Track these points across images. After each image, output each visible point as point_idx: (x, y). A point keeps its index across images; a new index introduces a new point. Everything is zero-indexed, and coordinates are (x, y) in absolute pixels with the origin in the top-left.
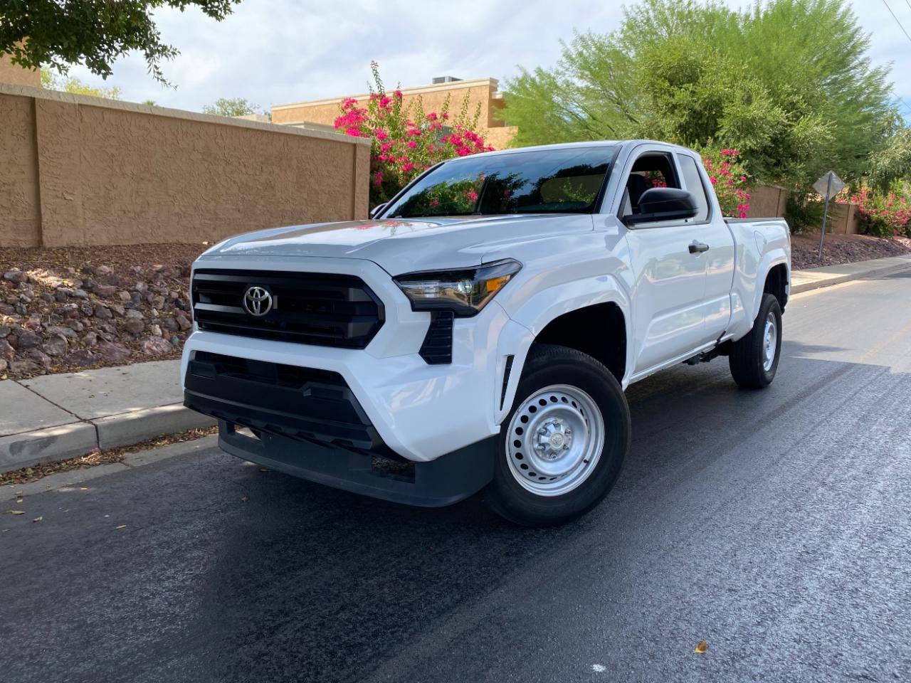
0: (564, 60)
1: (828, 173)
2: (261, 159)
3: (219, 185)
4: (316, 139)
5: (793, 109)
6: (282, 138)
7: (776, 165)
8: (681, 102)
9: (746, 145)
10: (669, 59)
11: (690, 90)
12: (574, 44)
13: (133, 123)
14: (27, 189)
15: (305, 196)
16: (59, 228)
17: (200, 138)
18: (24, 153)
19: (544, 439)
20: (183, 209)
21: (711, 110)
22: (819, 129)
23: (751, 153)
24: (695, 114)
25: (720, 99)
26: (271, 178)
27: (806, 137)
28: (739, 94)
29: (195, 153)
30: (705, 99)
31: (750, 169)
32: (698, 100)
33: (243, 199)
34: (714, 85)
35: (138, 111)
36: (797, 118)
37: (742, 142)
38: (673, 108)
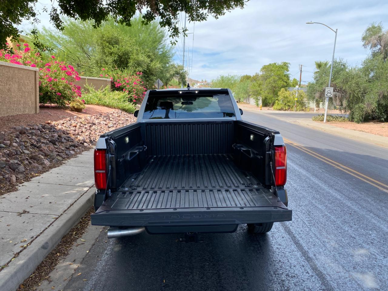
1: (158, 80)
2: (6, 78)
5: (149, 57)
7: (147, 77)
8: (114, 52)
10: (108, 35)
11: (117, 47)
15: (21, 94)
21: (125, 56)
22: (159, 65)
24: (120, 57)
25: (128, 52)
26: (10, 87)
27: (155, 68)
30: (123, 51)
32: (120, 52)
34: (126, 47)
36: (151, 61)
37: (138, 69)
38: (111, 54)
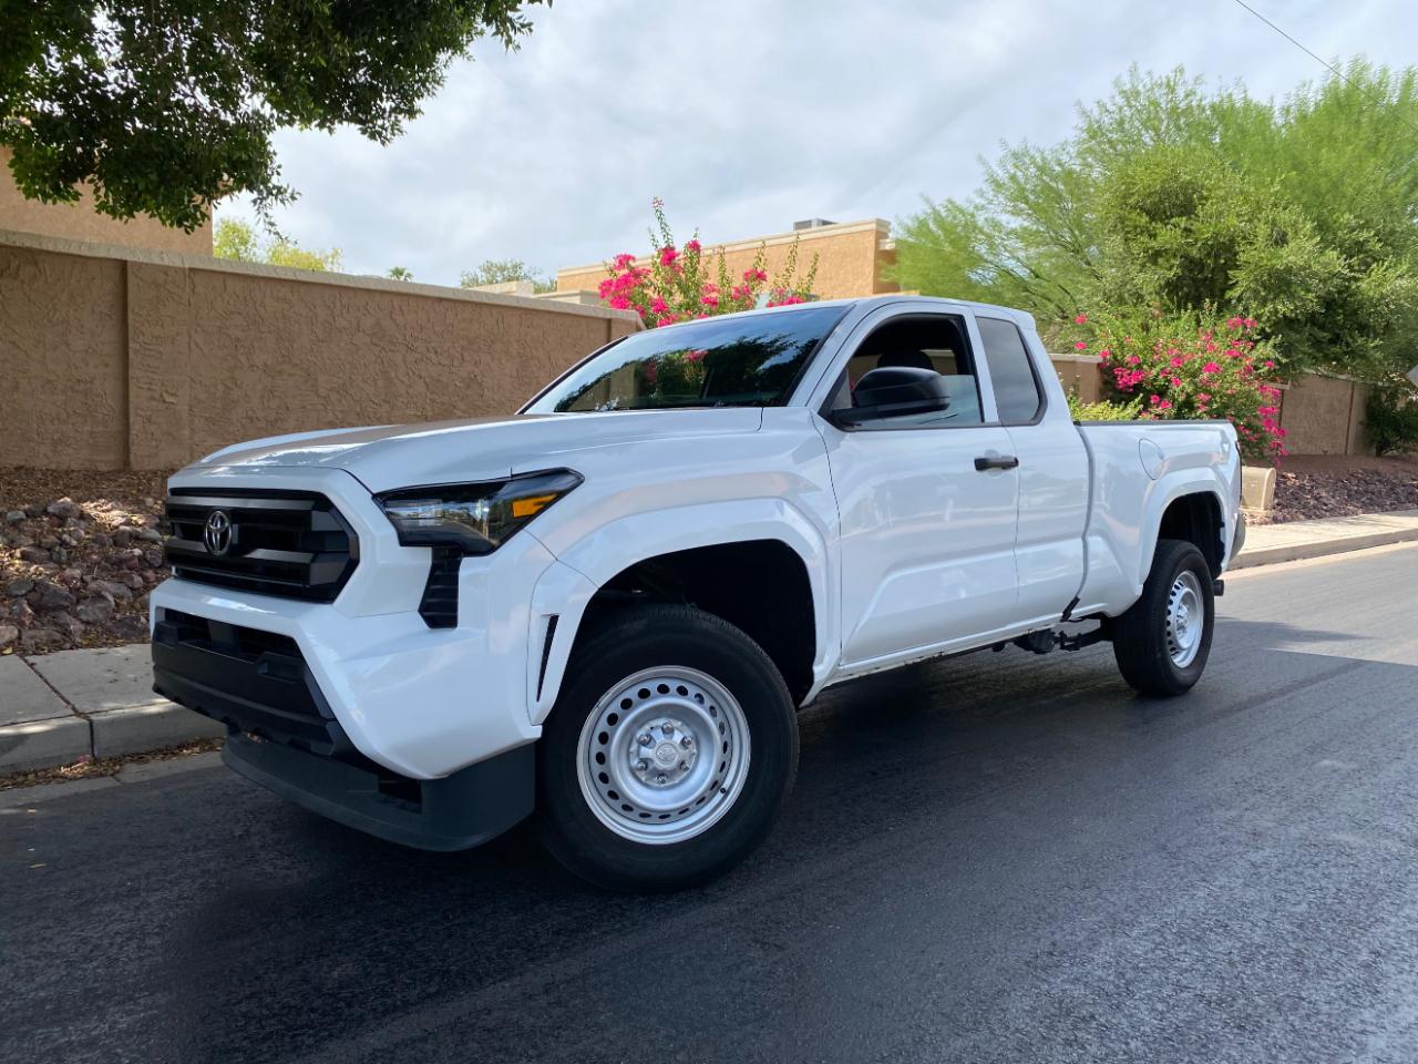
0: (985, 187)
2: (461, 342)
3: (396, 381)
4: (549, 312)
5: (1359, 252)
6: (495, 312)
7: (1333, 342)
8: (1168, 246)
9: (1276, 312)
10: (1148, 180)
11: (1182, 226)
12: (1002, 164)
13: (268, 293)
14: (108, 388)
16: (154, 443)
17: (369, 312)
18: (107, 337)
19: (646, 752)
20: (340, 416)
21: (1217, 257)
22: (1404, 282)
23: (1288, 323)
24: (1191, 264)
25: (1232, 241)
26: (477, 371)
27: (1383, 297)
28: (1263, 230)
29: (361, 334)
30: (1207, 239)
31: (1285, 349)
32: (1196, 242)
33: (433, 401)
34: (1219, 218)
35: (276, 276)
36: (1366, 266)
37: (1270, 307)
38: (1155, 256)
